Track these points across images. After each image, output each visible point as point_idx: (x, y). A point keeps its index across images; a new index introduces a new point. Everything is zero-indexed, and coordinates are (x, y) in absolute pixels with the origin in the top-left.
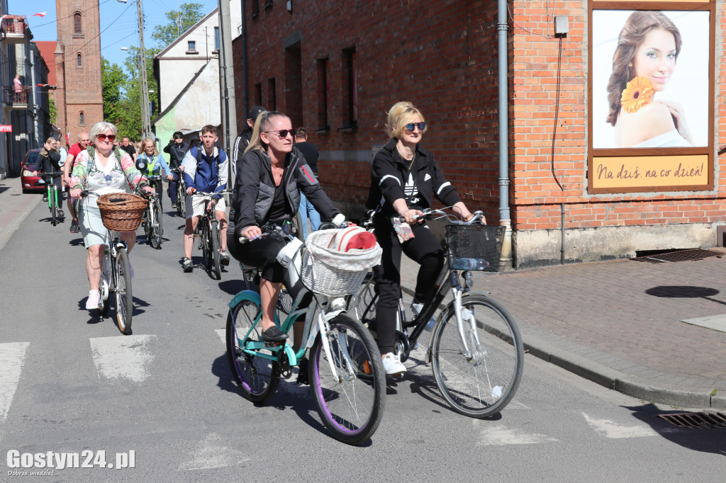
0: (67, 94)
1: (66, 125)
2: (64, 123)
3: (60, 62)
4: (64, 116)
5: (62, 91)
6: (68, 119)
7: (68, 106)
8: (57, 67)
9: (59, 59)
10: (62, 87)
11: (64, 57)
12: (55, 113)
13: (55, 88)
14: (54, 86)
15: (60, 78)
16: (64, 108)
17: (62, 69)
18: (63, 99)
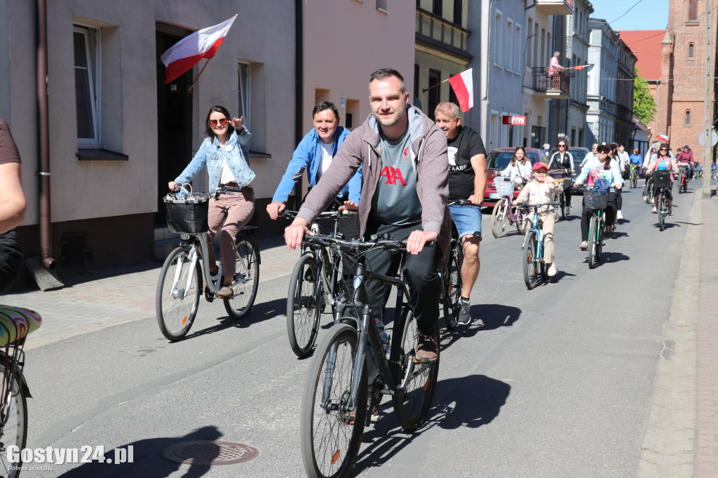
0: (675, 90)
1: (669, 123)
2: (665, 123)
3: (666, 53)
4: (666, 114)
5: (667, 87)
6: (672, 118)
7: (674, 104)
8: (663, 59)
9: (667, 50)
10: (667, 80)
11: (674, 47)
12: (655, 110)
13: (659, 82)
14: (657, 81)
15: (666, 71)
16: (666, 105)
17: (669, 61)
18: (666, 96)
